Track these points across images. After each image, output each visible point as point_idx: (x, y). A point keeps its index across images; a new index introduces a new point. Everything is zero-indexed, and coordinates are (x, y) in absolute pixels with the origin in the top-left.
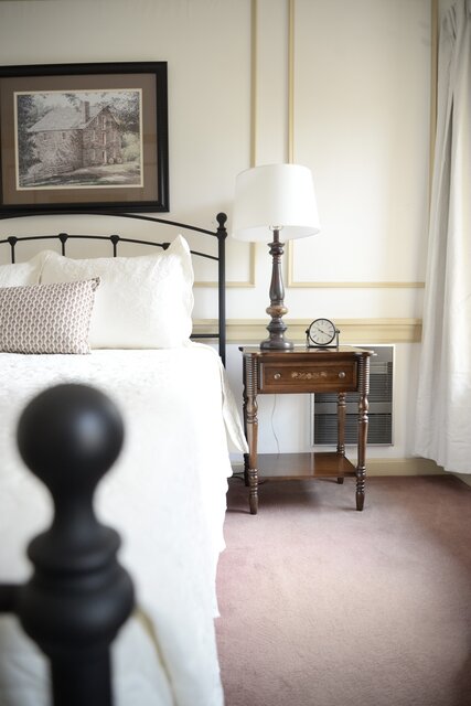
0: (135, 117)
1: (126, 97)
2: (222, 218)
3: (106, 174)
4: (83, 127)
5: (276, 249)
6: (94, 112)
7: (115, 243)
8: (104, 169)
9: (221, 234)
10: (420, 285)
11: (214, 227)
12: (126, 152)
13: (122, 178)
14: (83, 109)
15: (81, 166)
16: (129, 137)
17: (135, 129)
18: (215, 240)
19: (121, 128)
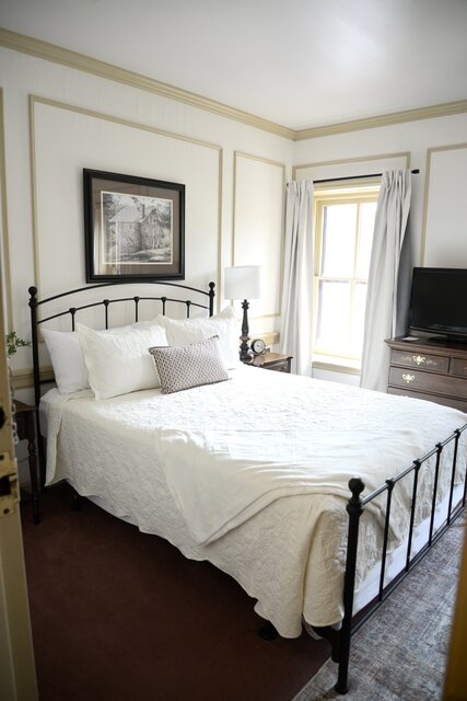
0: (168, 218)
1: (163, 204)
2: (212, 285)
3: (155, 255)
4: (141, 221)
5: (245, 306)
6: (148, 212)
7: (164, 302)
8: (153, 251)
9: (211, 294)
10: (278, 314)
11: (208, 290)
12: (165, 240)
13: (162, 258)
14: (141, 209)
15: (141, 249)
16: (166, 231)
17: (169, 227)
18: (208, 297)
19: (161, 225)
